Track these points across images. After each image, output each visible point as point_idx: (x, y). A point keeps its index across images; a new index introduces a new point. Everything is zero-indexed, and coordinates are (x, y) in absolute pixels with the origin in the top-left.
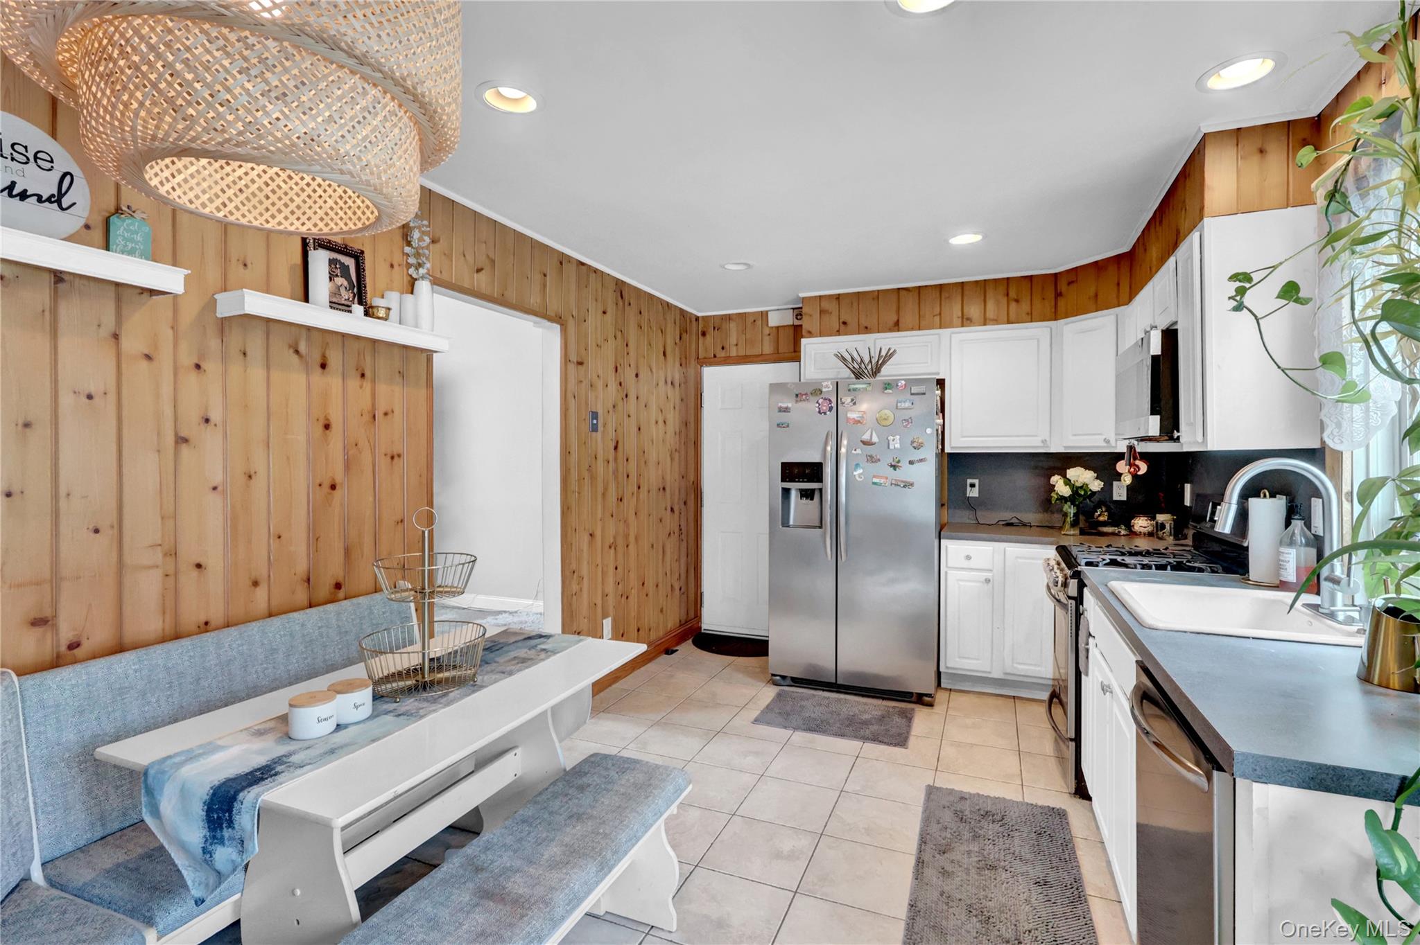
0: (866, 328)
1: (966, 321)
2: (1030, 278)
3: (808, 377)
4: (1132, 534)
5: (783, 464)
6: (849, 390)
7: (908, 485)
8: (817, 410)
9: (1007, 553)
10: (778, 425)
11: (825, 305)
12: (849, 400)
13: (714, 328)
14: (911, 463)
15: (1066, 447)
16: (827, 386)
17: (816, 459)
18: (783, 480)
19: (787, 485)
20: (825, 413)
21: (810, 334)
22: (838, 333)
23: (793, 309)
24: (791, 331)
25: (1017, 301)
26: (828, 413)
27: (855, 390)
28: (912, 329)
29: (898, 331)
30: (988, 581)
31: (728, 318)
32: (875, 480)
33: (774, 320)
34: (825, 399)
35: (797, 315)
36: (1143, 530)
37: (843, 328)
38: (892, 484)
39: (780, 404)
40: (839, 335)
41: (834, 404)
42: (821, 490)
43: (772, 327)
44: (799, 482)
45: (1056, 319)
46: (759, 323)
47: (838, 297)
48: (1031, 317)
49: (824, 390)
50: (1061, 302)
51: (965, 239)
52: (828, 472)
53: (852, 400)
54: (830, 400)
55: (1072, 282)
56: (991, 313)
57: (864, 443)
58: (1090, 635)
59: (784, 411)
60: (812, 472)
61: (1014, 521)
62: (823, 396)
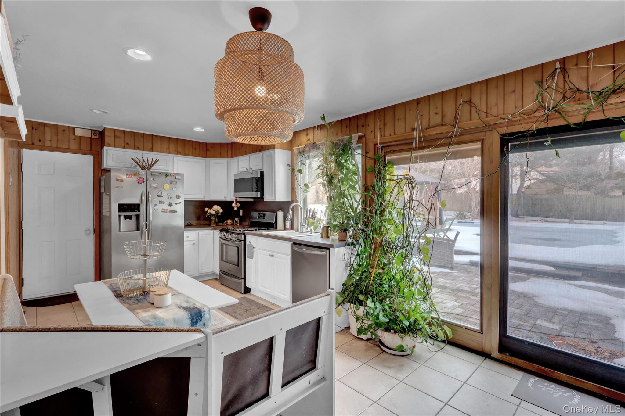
0: (138, 148)
1: (178, 153)
2: (199, 142)
4: (227, 225)
5: (119, 204)
6: (152, 175)
7: (175, 212)
8: (137, 182)
9: (200, 234)
10: (117, 187)
11: (118, 134)
12: (152, 179)
13: (33, 128)
14: (176, 204)
15: (210, 199)
16: (142, 172)
17: (136, 201)
18: (119, 211)
19: (120, 213)
20: (141, 183)
21: (109, 145)
22: (124, 147)
23: (91, 130)
24: (89, 141)
25: (195, 149)
26: (142, 183)
27: (154, 175)
28: (158, 152)
29: (152, 151)
30: (194, 244)
31: (45, 125)
32: (163, 210)
33: (78, 133)
34: (141, 178)
35: (94, 133)
36: (230, 223)
37: (126, 146)
38: (169, 212)
39: (117, 178)
40: (125, 148)
41: (145, 180)
42: (138, 217)
43: (77, 136)
44: (128, 212)
45: (207, 158)
46: (67, 132)
47: (124, 132)
48: (200, 156)
49: (140, 174)
50: (208, 153)
51: (198, 129)
52: (143, 208)
53: (153, 179)
54: (143, 178)
55: (212, 147)
56: (187, 152)
57: (158, 196)
58: (254, 248)
59: (120, 181)
60: (135, 207)
62: (140, 176)
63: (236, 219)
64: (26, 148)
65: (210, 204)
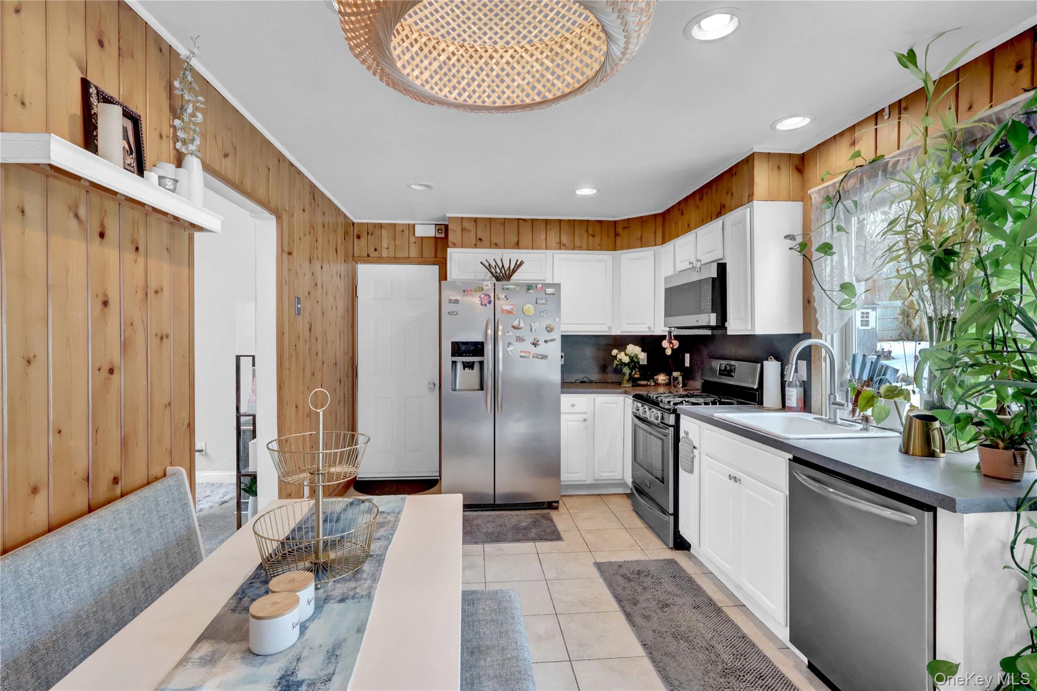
0: (496, 244)
1: (561, 246)
2: (601, 222)
3: (453, 277)
4: (657, 384)
5: (452, 342)
6: (503, 289)
7: (544, 357)
8: (480, 302)
9: (596, 401)
10: (449, 313)
11: (466, 225)
12: (503, 297)
13: (368, 233)
14: (546, 342)
15: (622, 332)
16: (487, 285)
17: (478, 338)
18: (453, 355)
19: (455, 359)
20: (486, 305)
21: (455, 245)
22: (476, 246)
23: (436, 225)
24: (432, 242)
25: (593, 236)
26: (488, 305)
27: (507, 289)
28: (528, 248)
29: (518, 249)
30: (585, 420)
31: (381, 226)
32: (522, 354)
33: (421, 231)
34: (486, 295)
35: (438, 230)
36: (663, 382)
37: (479, 243)
38: (533, 357)
39: (450, 297)
40: (476, 248)
41: (492, 299)
42: (481, 363)
43: (418, 237)
44: (466, 356)
45: (615, 250)
46: (406, 232)
47: (476, 220)
48: (601, 248)
49: (485, 288)
50: (619, 240)
51: (586, 191)
52: (489, 348)
53: (506, 296)
54: (489, 296)
55: (626, 228)
56: (577, 243)
57: (514, 327)
59: (454, 303)
60: (477, 349)
61: (585, 379)
62: (483, 292)
63: (675, 374)
64: (361, 263)
65: (620, 342)
